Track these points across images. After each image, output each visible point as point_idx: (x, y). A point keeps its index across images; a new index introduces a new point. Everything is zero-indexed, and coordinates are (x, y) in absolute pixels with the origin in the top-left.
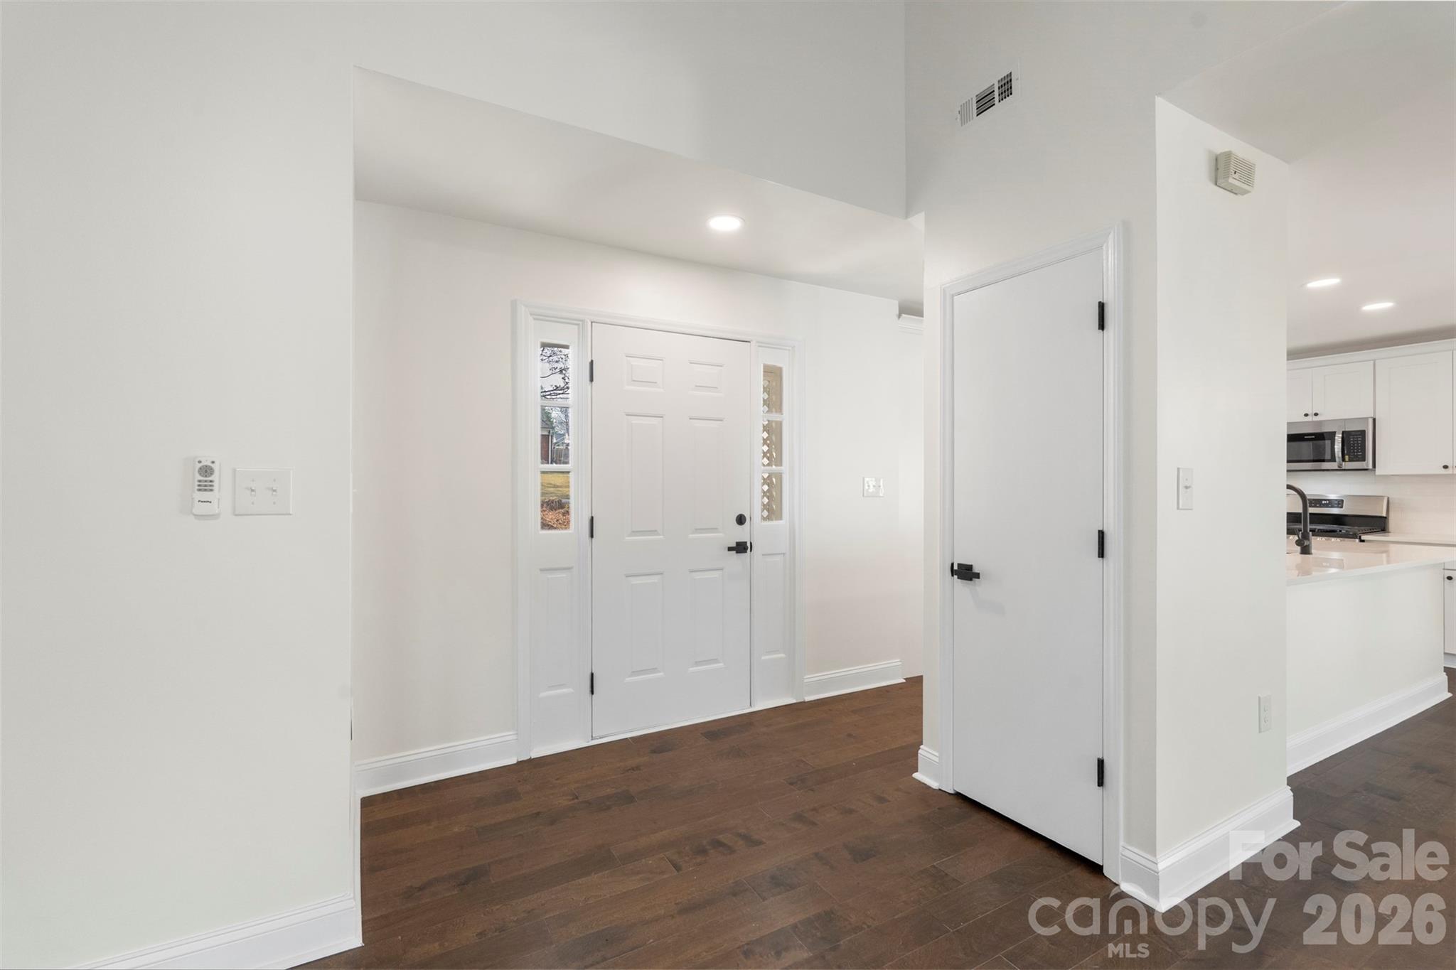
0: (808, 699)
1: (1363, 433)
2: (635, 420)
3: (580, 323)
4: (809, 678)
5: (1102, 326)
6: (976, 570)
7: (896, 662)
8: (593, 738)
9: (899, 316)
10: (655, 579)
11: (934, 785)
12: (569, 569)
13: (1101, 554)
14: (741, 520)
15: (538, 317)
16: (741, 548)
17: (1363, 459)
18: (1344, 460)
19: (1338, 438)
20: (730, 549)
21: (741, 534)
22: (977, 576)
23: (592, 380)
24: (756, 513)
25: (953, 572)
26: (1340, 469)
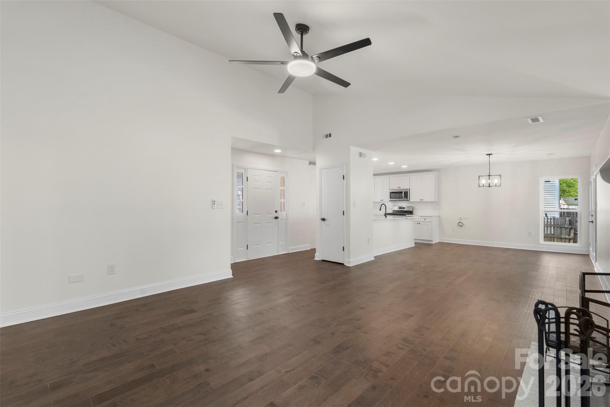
0: (290, 252)
1: (407, 192)
2: (255, 190)
3: (245, 169)
4: (290, 248)
5: (344, 179)
6: (325, 219)
7: (308, 245)
8: (247, 259)
9: (309, 165)
10: (259, 224)
11: (318, 260)
12: (242, 222)
13: (344, 215)
14: (276, 212)
15: (237, 168)
16: (276, 218)
17: (407, 198)
18: (404, 198)
19: (403, 193)
20: (274, 218)
21: (276, 215)
22: (325, 220)
23: (247, 181)
24: (279, 210)
25: (321, 220)
26: (404, 200)
